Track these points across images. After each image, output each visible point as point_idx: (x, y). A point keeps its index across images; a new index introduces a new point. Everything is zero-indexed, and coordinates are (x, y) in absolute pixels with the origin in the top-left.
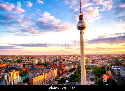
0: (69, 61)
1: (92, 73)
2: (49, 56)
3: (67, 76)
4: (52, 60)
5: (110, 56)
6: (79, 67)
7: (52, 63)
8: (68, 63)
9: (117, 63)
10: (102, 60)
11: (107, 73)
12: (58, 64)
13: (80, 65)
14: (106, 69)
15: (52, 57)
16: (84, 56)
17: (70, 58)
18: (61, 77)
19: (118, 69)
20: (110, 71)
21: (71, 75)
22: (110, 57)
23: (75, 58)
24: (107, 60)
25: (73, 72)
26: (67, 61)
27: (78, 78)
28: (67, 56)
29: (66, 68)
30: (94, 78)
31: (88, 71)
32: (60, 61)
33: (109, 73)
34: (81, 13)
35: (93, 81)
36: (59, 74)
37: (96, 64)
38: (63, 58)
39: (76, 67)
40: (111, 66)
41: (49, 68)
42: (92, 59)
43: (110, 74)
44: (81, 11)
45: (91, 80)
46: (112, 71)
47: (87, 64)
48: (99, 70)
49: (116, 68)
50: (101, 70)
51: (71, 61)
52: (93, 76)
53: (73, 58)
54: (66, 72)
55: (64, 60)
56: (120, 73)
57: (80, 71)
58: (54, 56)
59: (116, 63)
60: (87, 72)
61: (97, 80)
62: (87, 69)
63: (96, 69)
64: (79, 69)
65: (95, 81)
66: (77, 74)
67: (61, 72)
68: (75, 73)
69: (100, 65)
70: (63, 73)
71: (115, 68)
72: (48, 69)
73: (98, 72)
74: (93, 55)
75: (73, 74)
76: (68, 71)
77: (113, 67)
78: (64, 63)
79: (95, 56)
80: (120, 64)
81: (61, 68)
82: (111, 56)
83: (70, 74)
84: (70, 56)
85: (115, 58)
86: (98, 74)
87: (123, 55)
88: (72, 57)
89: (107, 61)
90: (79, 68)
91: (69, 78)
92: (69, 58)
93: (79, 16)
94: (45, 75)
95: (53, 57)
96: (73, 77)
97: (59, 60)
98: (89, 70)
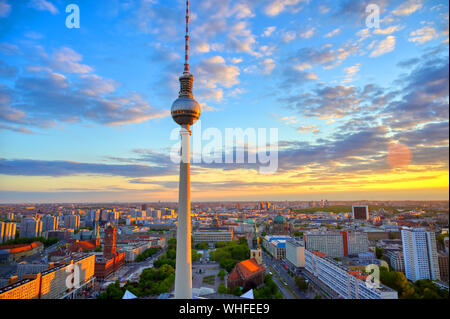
0: (140, 225)
1: (212, 259)
2: (67, 207)
3: (130, 278)
4: (78, 222)
5: (262, 206)
6: (172, 245)
7: (75, 232)
8: (137, 230)
9: (279, 227)
10: (240, 217)
11: (252, 257)
12: (98, 236)
13: (174, 235)
14: (250, 244)
15: (77, 213)
16: (189, 207)
17: (144, 213)
18: (107, 284)
19: (280, 244)
20: (260, 250)
21: (145, 273)
22: (262, 208)
23: (159, 212)
24: (253, 217)
25: (152, 262)
26: (133, 223)
27: (166, 280)
28: (133, 206)
29: (127, 248)
30: (214, 276)
31: (200, 255)
32: (109, 224)
33: (257, 256)
34: (186, 69)
35: (213, 284)
36: (100, 272)
37: (224, 232)
38: (117, 216)
39: (162, 243)
40: (264, 234)
41: (64, 254)
42: (212, 217)
43: (259, 259)
44: (186, 65)
45: (208, 281)
46: (264, 250)
47: (198, 232)
48: (231, 250)
49: (275, 241)
50: (235, 250)
51: (147, 226)
52: (212, 270)
53: (154, 215)
54: (125, 262)
55: (122, 222)
56: (284, 253)
57: (175, 257)
58: (85, 207)
59: (276, 225)
60: (195, 260)
61: (222, 279)
62: (196, 247)
63: (221, 246)
64: (173, 250)
65: (217, 284)
66: (163, 268)
67: (109, 263)
68: (157, 265)
69: (235, 233)
70: (115, 267)
71: (273, 241)
72: (58, 258)
73: (228, 257)
74: (216, 204)
75: (150, 266)
76: (133, 259)
77: (267, 237)
78: (120, 233)
79: (222, 206)
80: (286, 228)
81: (108, 251)
82: (264, 206)
83: (140, 271)
84: (144, 207)
85: (275, 212)
86: (227, 260)
87: (293, 203)
88: (152, 209)
89: (254, 221)
90: (170, 248)
91: (135, 284)
92: (139, 214)
93: (180, 80)
94: (44, 281)
95: (81, 212)
96: (149, 279)
97: (102, 223)
98: (201, 252)
